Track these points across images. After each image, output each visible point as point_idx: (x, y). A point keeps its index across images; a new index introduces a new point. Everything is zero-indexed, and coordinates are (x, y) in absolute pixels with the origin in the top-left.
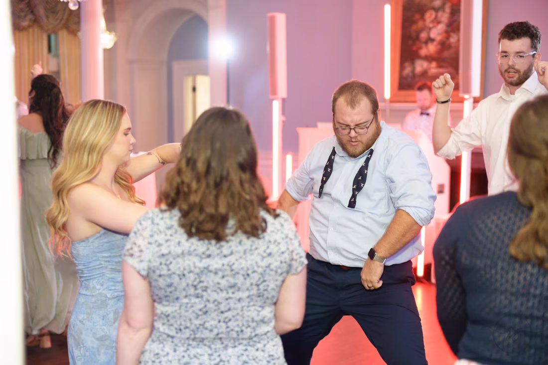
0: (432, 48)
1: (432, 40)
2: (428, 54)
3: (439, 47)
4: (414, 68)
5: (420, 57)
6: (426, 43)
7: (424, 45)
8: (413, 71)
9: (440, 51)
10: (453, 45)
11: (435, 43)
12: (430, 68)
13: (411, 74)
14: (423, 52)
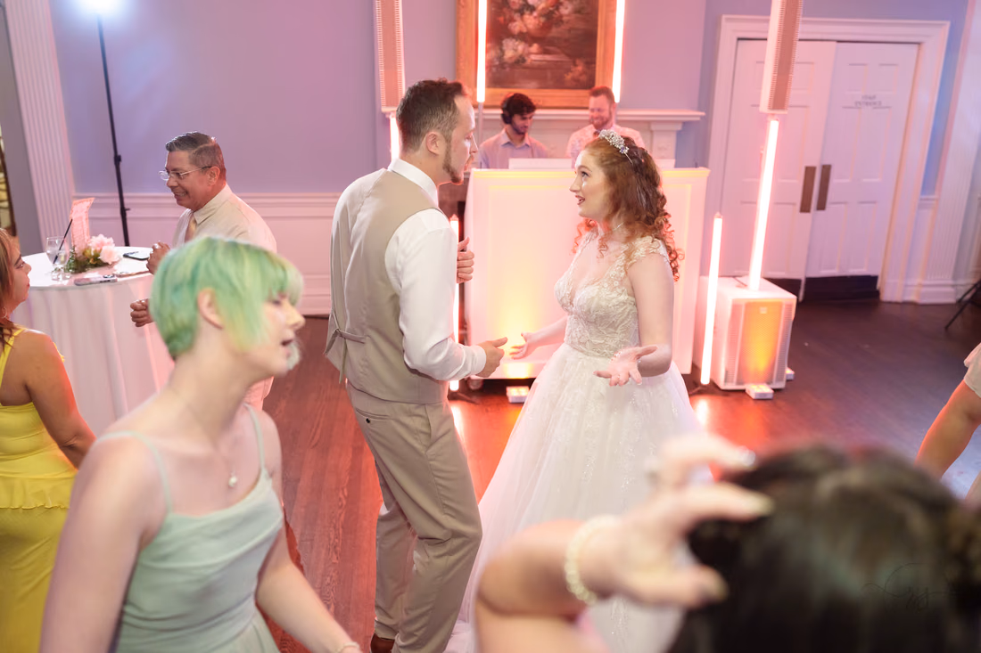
0: (531, 22)
1: (532, 9)
2: (525, 31)
3: (542, 20)
4: (503, 52)
5: (511, 35)
6: (521, 12)
7: (516, 16)
8: (500, 58)
9: (546, 27)
10: (565, 18)
11: (535, 14)
12: (530, 53)
13: (497, 63)
14: (517, 26)
